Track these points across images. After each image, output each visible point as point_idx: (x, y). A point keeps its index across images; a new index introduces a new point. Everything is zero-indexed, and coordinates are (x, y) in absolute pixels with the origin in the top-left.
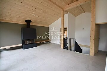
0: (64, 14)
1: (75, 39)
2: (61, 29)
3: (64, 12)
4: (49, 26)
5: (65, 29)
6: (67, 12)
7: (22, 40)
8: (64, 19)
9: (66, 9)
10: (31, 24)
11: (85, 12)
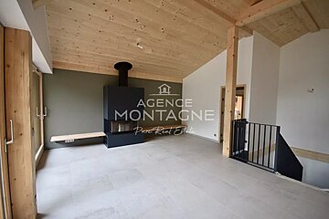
0: (236, 39)
1: (278, 128)
2: (223, 90)
3: (236, 32)
4: (185, 81)
5: (240, 90)
6: (248, 30)
7: (105, 120)
8: (235, 56)
9: (246, 21)
10: (131, 74)
11: (319, 29)
